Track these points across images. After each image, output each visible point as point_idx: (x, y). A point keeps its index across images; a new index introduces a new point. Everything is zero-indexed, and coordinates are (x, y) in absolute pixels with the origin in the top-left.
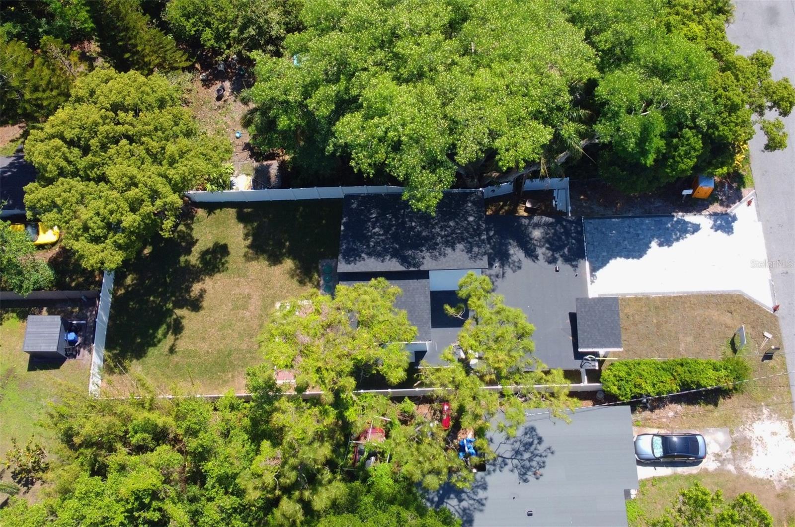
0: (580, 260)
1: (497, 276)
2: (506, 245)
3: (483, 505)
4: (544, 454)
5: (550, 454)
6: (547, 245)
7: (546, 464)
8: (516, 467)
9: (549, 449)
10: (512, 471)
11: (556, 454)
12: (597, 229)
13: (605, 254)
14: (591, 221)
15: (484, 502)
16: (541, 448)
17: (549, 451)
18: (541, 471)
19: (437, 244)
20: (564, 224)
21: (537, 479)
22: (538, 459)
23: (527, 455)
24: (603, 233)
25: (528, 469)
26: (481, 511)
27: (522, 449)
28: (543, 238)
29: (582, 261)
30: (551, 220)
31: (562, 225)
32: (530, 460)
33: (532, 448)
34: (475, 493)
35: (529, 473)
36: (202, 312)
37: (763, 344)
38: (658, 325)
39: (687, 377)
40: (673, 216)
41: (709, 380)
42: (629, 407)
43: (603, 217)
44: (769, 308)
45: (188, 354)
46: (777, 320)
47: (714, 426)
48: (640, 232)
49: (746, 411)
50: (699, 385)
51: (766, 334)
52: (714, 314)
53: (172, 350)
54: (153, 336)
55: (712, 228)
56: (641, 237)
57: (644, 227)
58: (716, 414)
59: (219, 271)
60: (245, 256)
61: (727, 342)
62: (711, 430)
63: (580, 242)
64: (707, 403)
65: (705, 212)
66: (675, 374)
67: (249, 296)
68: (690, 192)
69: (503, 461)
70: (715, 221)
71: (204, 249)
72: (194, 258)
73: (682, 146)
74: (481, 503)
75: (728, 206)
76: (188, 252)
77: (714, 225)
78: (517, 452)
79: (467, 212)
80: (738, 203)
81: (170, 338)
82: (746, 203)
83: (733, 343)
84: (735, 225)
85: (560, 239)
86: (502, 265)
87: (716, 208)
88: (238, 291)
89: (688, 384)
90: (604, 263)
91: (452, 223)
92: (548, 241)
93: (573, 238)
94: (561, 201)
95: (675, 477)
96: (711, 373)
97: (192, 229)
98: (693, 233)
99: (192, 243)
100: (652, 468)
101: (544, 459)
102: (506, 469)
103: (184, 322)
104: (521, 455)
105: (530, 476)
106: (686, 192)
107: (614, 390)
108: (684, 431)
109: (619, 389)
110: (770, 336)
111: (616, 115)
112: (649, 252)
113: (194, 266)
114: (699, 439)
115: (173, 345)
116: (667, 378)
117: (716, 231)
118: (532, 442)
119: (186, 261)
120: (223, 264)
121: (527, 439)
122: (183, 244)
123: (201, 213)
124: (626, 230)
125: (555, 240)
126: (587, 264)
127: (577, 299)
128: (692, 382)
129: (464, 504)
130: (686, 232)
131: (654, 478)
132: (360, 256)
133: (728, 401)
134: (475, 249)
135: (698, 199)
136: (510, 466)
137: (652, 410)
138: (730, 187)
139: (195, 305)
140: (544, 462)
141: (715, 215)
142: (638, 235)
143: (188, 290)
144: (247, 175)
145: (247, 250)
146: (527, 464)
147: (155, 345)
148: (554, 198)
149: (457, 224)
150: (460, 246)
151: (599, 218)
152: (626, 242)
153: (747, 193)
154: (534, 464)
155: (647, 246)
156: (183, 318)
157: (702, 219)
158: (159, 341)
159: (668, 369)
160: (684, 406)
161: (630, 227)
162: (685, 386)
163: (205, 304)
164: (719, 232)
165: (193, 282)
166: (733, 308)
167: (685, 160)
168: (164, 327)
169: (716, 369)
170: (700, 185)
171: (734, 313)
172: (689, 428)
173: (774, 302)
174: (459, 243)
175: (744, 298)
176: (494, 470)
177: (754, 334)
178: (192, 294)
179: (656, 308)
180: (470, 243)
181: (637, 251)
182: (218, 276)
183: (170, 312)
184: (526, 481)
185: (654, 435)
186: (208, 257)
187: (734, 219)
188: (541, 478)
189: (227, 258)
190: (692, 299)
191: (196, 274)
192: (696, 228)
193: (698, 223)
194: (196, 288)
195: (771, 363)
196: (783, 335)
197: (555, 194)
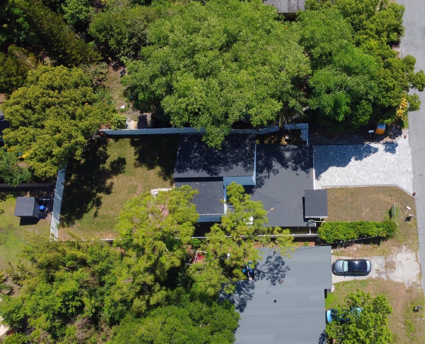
0: (310, 168)
1: (265, 177)
2: (271, 161)
3: (251, 297)
4: (284, 271)
5: (288, 270)
6: (293, 161)
7: (286, 276)
8: (270, 277)
9: (287, 267)
10: (268, 279)
11: (291, 270)
12: (323, 151)
13: (327, 164)
14: (320, 146)
15: (252, 295)
16: (283, 267)
17: (287, 269)
18: (283, 279)
19: (228, 162)
20: (303, 149)
21: (280, 283)
22: (281, 273)
23: (276, 271)
24: (326, 153)
25: (276, 278)
26: (251, 299)
27: (274, 268)
28: (291, 157)
29: (311, 169)
30: (296, 147)
31: (302, 150)
32: (277, 274)
33: (279, 268)
34: (248, 291)
35: (277, 280)
36: (111, 195)
37: (406, 213)
38: (352, 203)
39: (362, 231)
40: (364, 144)
41: (374, 232)
42: (330, 247)
43: (327, 144)
44: (410, 194)
45: (104, 217)
46: (414, 200)
47: (377, 255)
48: (346, 153)
49: (394, 248)
50: (368, 235)
51: (408, 207)
52: (382, 197)
53: (96, 215)
54: (86, 207)
55: (384, 150)
56: (346, 155)
57: (348, 150)
58: (379, 249)
59: (120, 173)
60: (134, 164)
61: (387, 211)
62: (376, 257)
63: (311, 159)
64: (374, 243)
65: (382, 142)
66: (356, 229)
67: (136, 186)
68: (373, 131)
69: (263, 274)
70: (386, 147)
71: (113, 161)
72: (107, 166)
73: (361, 110)
74: (250, 296)
75: (394, 138)
76: (104, 162)
77: (386, 149)
78: (271, 270)
79: (246, 144)
80: (399, 137)
81: (95, 208)
82: (403, 137)
83: (390, 212)
84: (397, 149)
85: (300, 157)
86: (269, 172)
87: (388, 139)
88: (130, 183)
89: (362, 234)
90: (326, 169)
91: (237, 151)
92: (293, 159)
93: (307, 157)
94: (305, 136)
95: (355, 281)
96: (375, 229)
97: (106, 150)
98: (374, 153)
99: (107, 157)
100: (343, 277)
101: (284, 273)
102: (265, 278)
103: (102, 200)
104: (273, 271)
105: (277, 282)
106: (370, 131)
107: (324, 237)
108: (361, 258)
109: (326, 237)
110: (410, 208)
111: (319, 94)
112: (350, 163)
113: (107, 170)
114: (368, 262)
115: (96, 212)
116: (352, 231)
117: (386, 152)
118: (279, 264)
119: (103, 167)
120: (123, 169)
121: (276, 263)
122: (102, 158)
123: (111, 141)
124: (339, 151)
125: (297, 158)
126: (314, 170)
127: (305, 190)
128: (365, 234)
129: (242, 296)
130: (371, 152)
131: (344, 282)
132: (186, 169)
133: (385, 242)
134: (248, 165)
135: (378, 135)
136: (267, 277)
137: (345, 247)
138: (396, 128)
139: (108, 191)
140: (284, 275)
141: (386, 143)
142: (345, 154)
143: (104, 183)
144: (135, 121)
145: (135, 161)
146: (276, 276)
147: (87, 212)
148: (301, 134)
149: (240, 151)
150: (240, 164)
151: (325, 145)
152: (338, 158)
153: (405, 131)
154: (279, 275)
155: (349, 160)
156: (101, 197)
157: (380, 146)
158: (89, 210)
159: (353, 226)
160: (362, 245)
161: (341, 150)
162: (361, 235)
163: (113, 190)
164: (388, 152)
165: (106, 179)
166: (392, 194)
167: (363, 117)
168: (92, 202)
169: (378, 227)
170: (378, 128)
171: (392, 196)
172: (364, 256)
173: (414, 191)
174: (240, 162)
175: (398, 189)
176: (258, 279)
177: (402, 207)
178: (106, 185)
179: (352, 193)
180: (246, 162)
181: (343, 162)
182: (120, 175)
183: (94, 195)
184: (274, 284)
185: (345, 260)
186: (115, 165)
187: (397, 145)
188: (283, 283)
189: (125, 166)
190: (371, 189)
191: (108, 174)
192: (376, 150)
193: (376, 147)
194: (108, 182)
195: (409, 223)
196: (417, 208)
197: (302, 132)
